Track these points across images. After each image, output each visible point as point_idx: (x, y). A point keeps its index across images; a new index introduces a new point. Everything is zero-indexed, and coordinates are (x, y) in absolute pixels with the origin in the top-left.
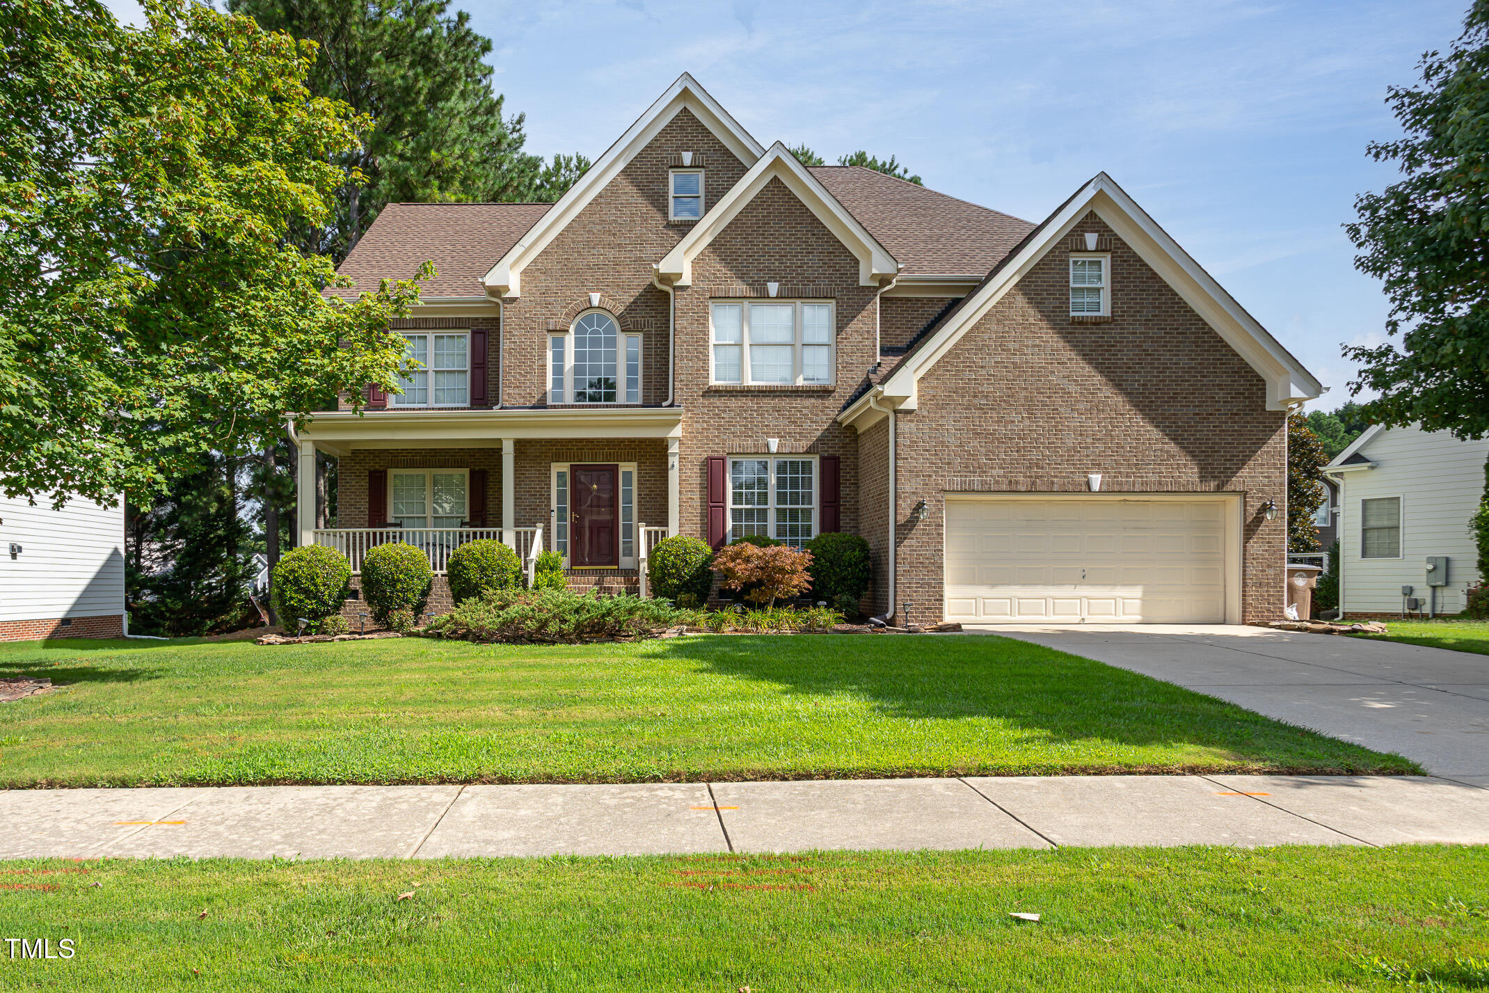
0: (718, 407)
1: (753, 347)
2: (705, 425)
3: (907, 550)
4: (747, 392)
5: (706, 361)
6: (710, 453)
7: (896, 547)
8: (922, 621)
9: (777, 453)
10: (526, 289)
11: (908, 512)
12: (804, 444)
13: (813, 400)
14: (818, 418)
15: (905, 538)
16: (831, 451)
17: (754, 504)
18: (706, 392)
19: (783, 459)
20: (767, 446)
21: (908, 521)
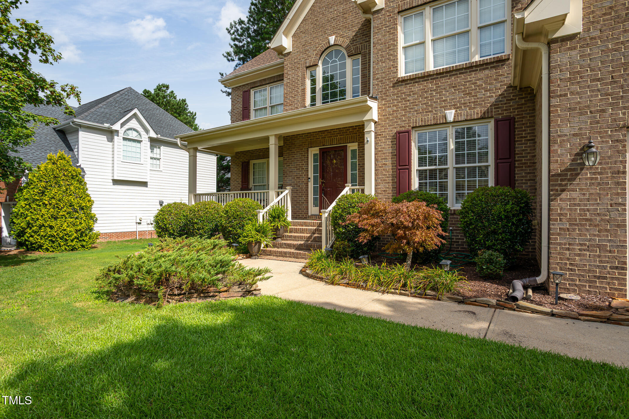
0: (404, 93)
1: (436, 42)
2: (395, 108)
3: (566, 205)
4: (428, 76)
5: (395, 60)
6: (399, 129)
7: (550, 200)
8: (589, 292)
9: (454, 122)
10: (295, 45)
11: (567, 159)
12: (478, 111)
13: (487, 72)
14: (493, 86)
15: (563, 191)
16: (505, 114)
17: (436, 165)
18: (396, 83)
19: (459, 127)
20: (445, 117)
21: (567, 170)
